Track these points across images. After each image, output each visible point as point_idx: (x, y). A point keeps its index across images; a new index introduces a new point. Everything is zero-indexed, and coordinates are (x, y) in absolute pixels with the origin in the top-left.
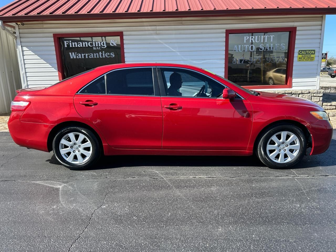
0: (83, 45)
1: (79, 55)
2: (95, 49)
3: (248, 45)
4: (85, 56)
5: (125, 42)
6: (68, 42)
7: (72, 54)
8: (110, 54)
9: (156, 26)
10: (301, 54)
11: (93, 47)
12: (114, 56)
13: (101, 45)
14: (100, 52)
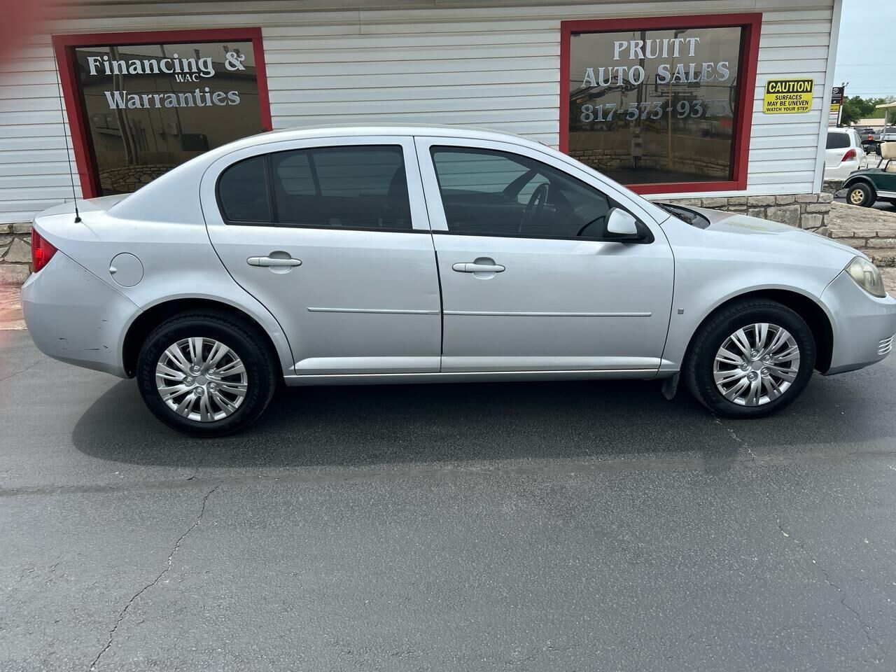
0: (143, 69)
1: (133, 98)
2: (182, 81)
3: (626, 68)
4: (152, 101)
5: (268, 58)
6: (99, 58)
7: (113, 95)
8: (226, 93)
9: (358, 10)
10: (774, 93)
11: (174, 73)
12: (238, 99)
13: (198, 68)
14: (197, 91)
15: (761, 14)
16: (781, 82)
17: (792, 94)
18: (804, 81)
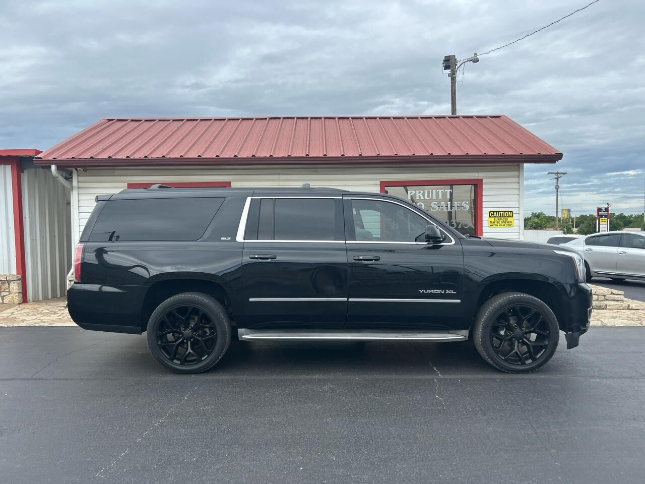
10: (493, 217)
15: (482, 180)
16: (496, 212)
17: (503, 218)
18: (508, 212)
